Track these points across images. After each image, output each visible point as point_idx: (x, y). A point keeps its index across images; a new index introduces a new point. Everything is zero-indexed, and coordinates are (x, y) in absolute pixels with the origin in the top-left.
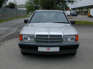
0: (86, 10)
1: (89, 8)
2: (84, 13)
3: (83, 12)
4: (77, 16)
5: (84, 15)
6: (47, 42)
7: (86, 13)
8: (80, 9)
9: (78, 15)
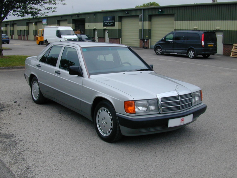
0: (24, 28)
1: (32, 23)
2: (19, 35)
3: (16, 33)
4: (8, 43)
5: (20, 39)
6: (178, 108)
7: (24, 36)
8: (9, 27)
9: (11, 42)
